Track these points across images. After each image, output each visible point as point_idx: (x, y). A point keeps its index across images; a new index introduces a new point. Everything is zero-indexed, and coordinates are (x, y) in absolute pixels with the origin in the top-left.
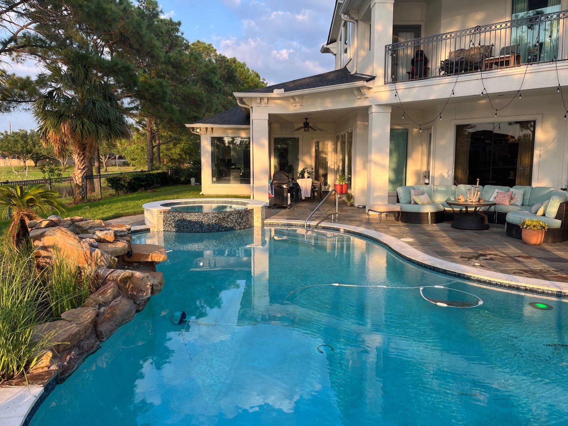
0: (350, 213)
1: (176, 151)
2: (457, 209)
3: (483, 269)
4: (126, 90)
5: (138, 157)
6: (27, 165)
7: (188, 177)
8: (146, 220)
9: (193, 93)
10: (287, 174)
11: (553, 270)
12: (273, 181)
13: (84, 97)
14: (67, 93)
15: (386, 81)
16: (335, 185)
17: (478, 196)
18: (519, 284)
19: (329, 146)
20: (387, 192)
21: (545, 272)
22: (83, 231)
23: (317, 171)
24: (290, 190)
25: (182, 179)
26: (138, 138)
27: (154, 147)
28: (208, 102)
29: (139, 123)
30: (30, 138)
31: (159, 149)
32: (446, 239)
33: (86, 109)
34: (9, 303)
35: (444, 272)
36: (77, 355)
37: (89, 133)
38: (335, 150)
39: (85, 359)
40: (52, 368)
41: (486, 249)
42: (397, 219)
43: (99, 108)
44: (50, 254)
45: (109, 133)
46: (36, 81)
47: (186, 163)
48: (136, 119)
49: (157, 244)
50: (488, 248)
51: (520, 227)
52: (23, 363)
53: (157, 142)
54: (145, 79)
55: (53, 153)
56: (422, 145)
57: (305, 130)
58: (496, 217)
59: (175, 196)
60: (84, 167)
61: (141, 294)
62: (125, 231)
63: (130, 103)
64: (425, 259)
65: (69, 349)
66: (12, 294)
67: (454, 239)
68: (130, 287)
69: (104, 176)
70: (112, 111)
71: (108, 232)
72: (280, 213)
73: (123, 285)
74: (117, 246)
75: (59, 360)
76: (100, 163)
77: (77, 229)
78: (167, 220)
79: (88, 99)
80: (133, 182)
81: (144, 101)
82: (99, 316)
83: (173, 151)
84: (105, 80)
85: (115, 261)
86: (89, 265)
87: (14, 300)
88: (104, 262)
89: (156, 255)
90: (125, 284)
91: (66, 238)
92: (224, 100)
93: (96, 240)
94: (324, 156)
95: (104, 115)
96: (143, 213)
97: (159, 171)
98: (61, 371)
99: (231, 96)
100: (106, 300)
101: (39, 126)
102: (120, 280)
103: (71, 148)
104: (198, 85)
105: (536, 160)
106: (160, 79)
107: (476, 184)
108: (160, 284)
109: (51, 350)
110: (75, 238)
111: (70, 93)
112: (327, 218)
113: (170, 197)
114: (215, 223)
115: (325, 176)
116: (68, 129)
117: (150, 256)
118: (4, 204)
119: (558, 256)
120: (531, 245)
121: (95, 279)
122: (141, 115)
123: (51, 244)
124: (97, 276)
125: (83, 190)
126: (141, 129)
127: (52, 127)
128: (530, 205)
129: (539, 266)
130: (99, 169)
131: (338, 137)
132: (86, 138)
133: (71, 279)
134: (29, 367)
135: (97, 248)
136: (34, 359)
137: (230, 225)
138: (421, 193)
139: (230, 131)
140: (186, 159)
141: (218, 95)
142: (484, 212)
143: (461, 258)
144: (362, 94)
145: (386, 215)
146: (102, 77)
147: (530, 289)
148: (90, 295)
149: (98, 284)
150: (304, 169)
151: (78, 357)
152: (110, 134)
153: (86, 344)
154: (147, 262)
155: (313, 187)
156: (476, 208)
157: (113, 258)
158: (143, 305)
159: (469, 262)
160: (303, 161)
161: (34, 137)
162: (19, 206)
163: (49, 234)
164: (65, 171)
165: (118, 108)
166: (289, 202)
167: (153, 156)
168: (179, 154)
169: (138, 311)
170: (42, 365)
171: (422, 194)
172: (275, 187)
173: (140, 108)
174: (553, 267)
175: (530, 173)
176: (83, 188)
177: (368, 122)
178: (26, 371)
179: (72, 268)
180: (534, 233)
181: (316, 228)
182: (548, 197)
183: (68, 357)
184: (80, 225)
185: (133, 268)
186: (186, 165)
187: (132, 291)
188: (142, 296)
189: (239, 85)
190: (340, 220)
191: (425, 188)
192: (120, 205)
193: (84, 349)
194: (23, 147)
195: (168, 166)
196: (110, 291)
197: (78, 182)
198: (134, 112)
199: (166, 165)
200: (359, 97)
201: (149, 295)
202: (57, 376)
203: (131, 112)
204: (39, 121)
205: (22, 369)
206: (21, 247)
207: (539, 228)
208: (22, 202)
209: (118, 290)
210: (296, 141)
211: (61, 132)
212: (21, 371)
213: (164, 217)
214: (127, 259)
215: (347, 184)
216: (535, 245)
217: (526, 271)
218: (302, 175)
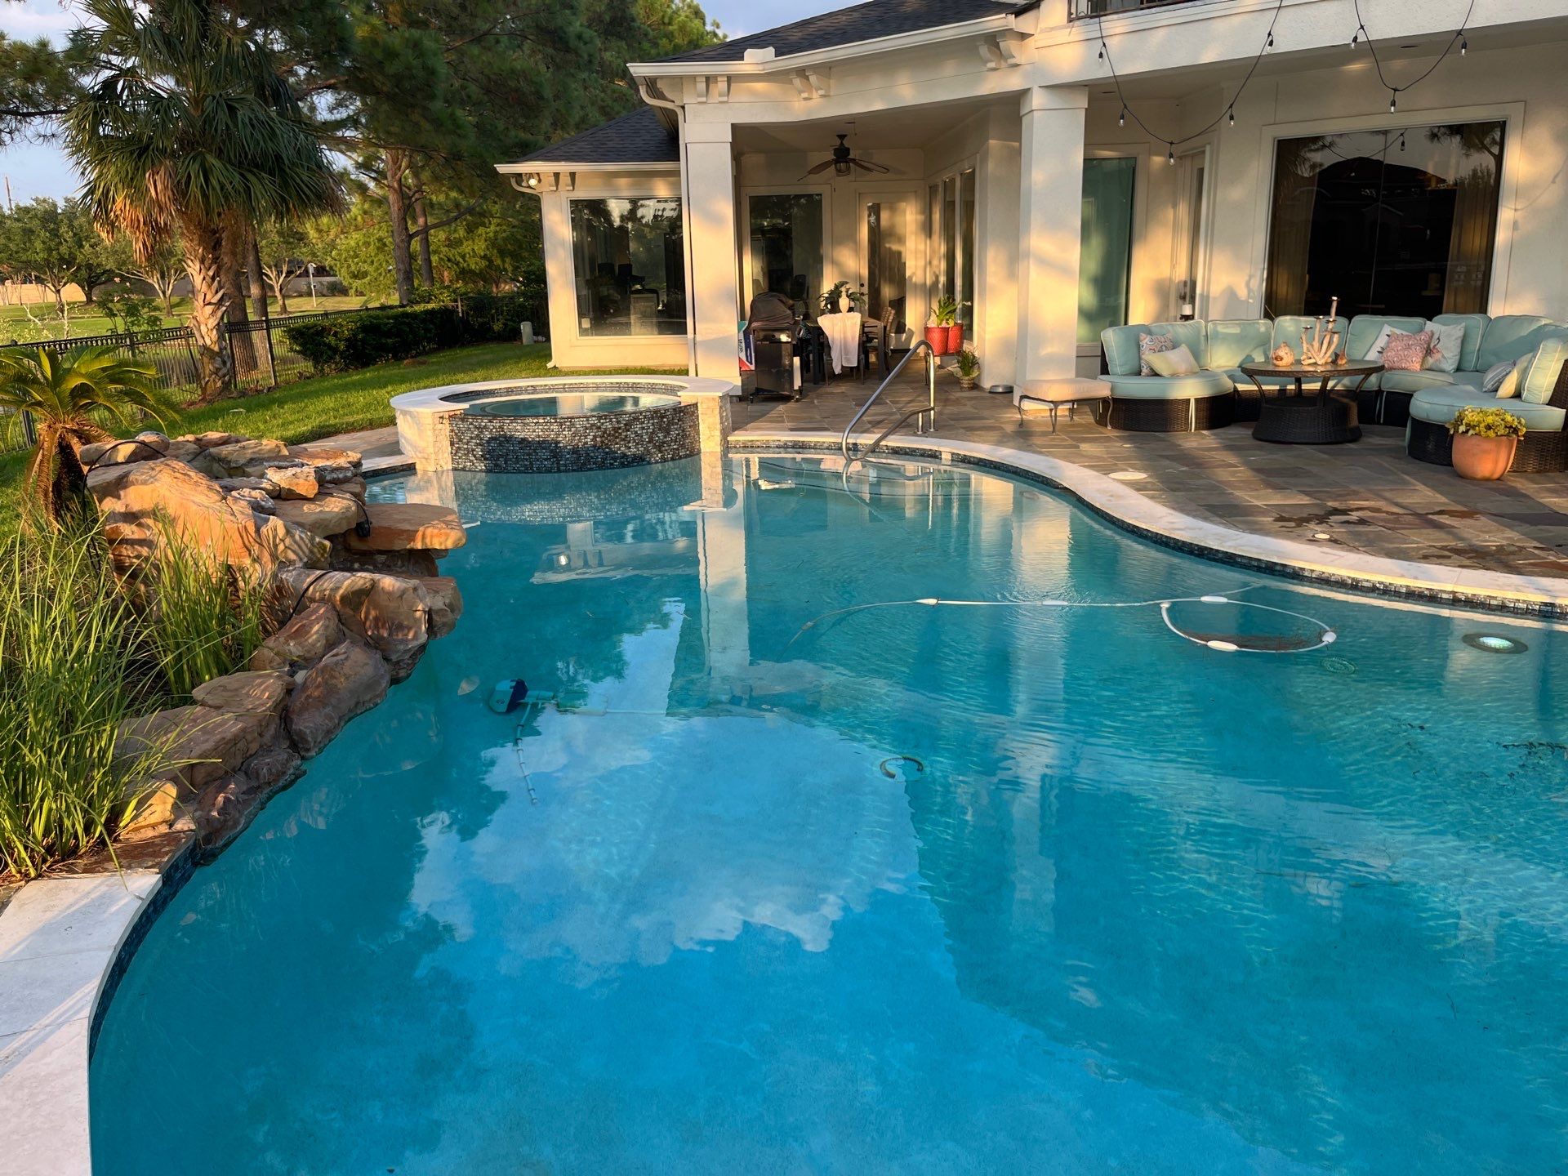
0: (968, 408)
1: (475, 249)
2: (1271, 387)
3: (1337, 549)
4: (317, 69)
5: (371, 269)
6: (64, 300)
7: (511, 320)
8: (402, 441)
9: (513, 71)
10: (791, 302)
11: (1535, 548)
12: (750, 323)
13: (202, 94)
14: (153, 83)
15: (1073, 10)
16: (927, 330)
17: (1333, 347)
18: (1436, 586)
19: (908, 217)
20: (1075, 344)
21: (1513, 553)
22: (232, 472)
23: (875, 292)
24: (799, 348)
25: (497, 327)
26: (365, 213)
27: (411, 237)
28: (557, 97)
29: (365, 166)
30: (65, 221)
31: (426, 242)
32: (1237, 472)
33: (211, 127)
34: (48, 660)
35: (1229, 560)
36: (244, 793)
37: (226, 199)
38: (927, 229)
39: (266, 802)
40: (179, 826)
41: (1348, 494)
42: (1101, 422)
43: (247, 121)
44: (148, 533)
45: (281, 196)
46: (67, 53)
47: (506, 283)
48: (355, 156)
49: (438, 503)
50: (1355, 493)
51: (1448, 430)
52: (101, 816)
53: (421, 221)
54: (372, 31)
55: (134, 263)
56: (1175, 206)
57: (839, 171)
58: (1380, 406)
59: (480, 373)
60: (221, 300)
61: (400, 637)
62: (347, 469)
63: (334, 109)
64: (1176, 526)
65: (220, 778)
66: (52, 633)
67: (1259, 471)
68: (371, 617)
69: (279, 323)
70: (283, 131)
71: (298, 470)
72: (773, 414)
73: (351, 613)
74: (327, 509)
75: (196, 806)
76: (265, 287)
77: (216, 466)
78: (461, 440)
79: (214, 98)
80: (360, 336)
81: (374, 97)
82: (293, 694)
83: (467, 247)
84: (259, 39)
85: (324, 547)
86: (254, 560)
87: (61, 653)
88: (294, 552)
89: (436, 531)
90: (357, 608)
91: (187, 489)
92: (604, 91)
93: (268, 492)
94: (895, 247)
95: (262, 143)
96: (392, 422)
97: (430, 306)
98: (203, 833)
99: (622, 79)
100: (309, 652)
101: (85, 182)
102: (343, 598)
103: (182, 244)
104: (527, 45)
105: (1502, 236)
106: (413, 31)
107: (1328, 313)
108: (452, 607)
109: (175, 780)
110: (210, 488)
111: (165, 83)
112: (904, 424)
113: (466, 379)
114: (594, 446)
115: (899, 305)
116: (166, 188)
117: (420, 534)
118: (10, 402)
119: (1551, 510)
120: (1475, 479)
121: (274, 596)
122: (367, 142)
123: (147, 505)
124: (280, 590)
125: (224, 363)
126: (372, 185)
127: (120, 186)
128: (1481, 370)
129: (1493, 536)
130: (263, 303)
131: (933, 190)
132: (219, 214)
133: (211, 597)
134: (117, 826)
135: (273, 515)
136: (128, 803)
137: (633, 450)
138: (1170, 345)
139: (623, 182)
140: (505, 270)
141: (585, 75)
142: (1349, 393)
143: (1277, 520)
144: (1001, 55)
145: (1071, 410)
146: (249, 32)
147: (1467, 598)
148: (264, 639)
149: (282, 611)
150: (837, 287)
151: (246, 797)
152: (283, 200)
153: (265, 765)
154: (412, 552)
155: (866, 339)
156: (1325, 381)
157: (317, 540)
158: (408, 665)
159: (1299, 531)
160: (834, 262)
161: (76, 217)
162: (52, 408)
163: (140, 478)
164: (170, 313)
165: (300, 122)
166: (797, 383)
167: (410, 265)
168: (484, 257)
169: (395, 681)
170: (153, 819)
171: (1174, 348)
172: (756, 340)
173: (363, 121)
174: (1535, 539)
175: (1484, 280)
176: (223, 360)
177: (1019, 140)
178: (110, 836)
179: (210, 571)
180: (1487, 446)
181: (873, 451)
182: (1531, 345)
183: (220, 798)
184: (223, 456)
185: (375, 567)
186: (507, 288)
187: (376, 627)
188: (405, 641)
189: (646, 45)
190: (941, 428)
191: (1182, 329)
192: (329, 402)
193: (261, 776)
194: (50, 250)
195: (454, 291)
196: (316, 628)
197: (208, 342)
198: (348, 134)
199: (448, 287)
200: (992, 65)
201: (423, 638)
202: (196, 845)
203: (340, 134)
204: (85, 169)
205: (99, 829)
206: (68, 518)
207: (1502, 432)
208: (58, 395)
209: (337, 625)
210: (813, 204)
211: (147, 199)
212: (97, 835)
213: (452, 431)
214: (355, 544)
215: (961, 326)
216: (1488, 480)
217: (1457, 551)
218: (831, 304)
